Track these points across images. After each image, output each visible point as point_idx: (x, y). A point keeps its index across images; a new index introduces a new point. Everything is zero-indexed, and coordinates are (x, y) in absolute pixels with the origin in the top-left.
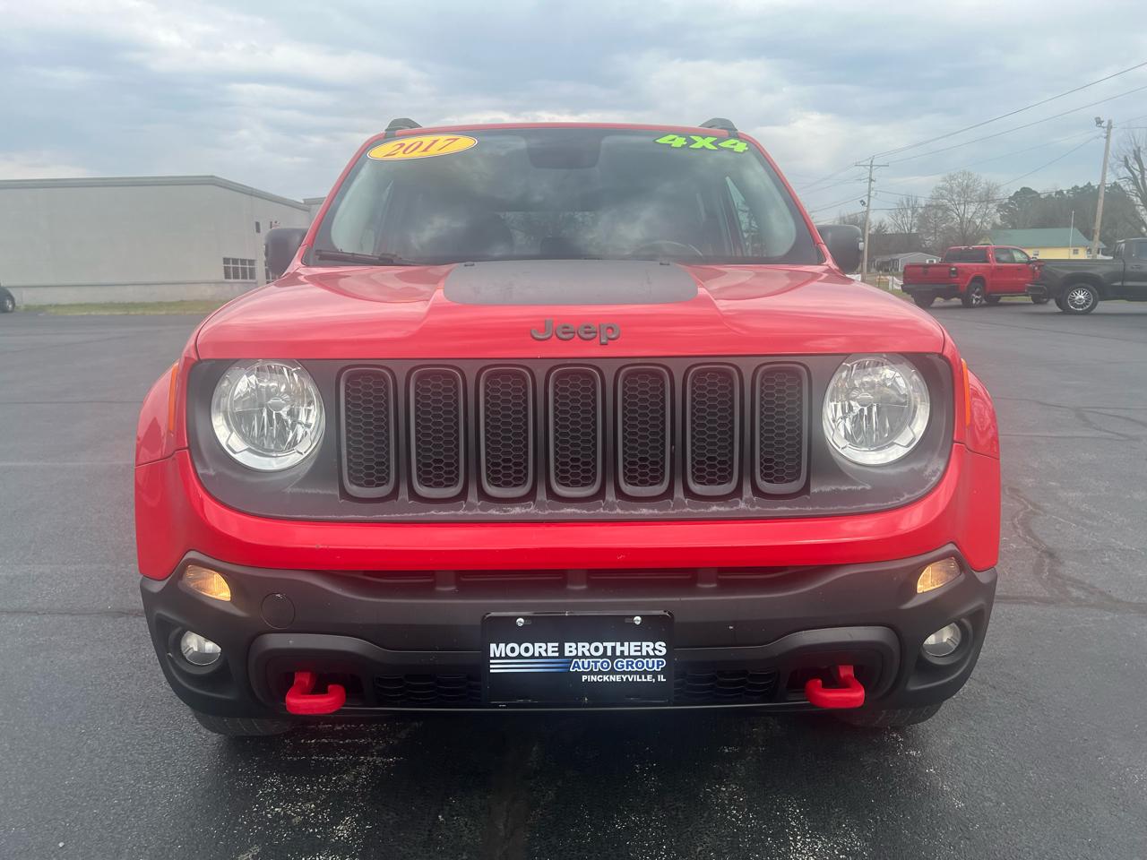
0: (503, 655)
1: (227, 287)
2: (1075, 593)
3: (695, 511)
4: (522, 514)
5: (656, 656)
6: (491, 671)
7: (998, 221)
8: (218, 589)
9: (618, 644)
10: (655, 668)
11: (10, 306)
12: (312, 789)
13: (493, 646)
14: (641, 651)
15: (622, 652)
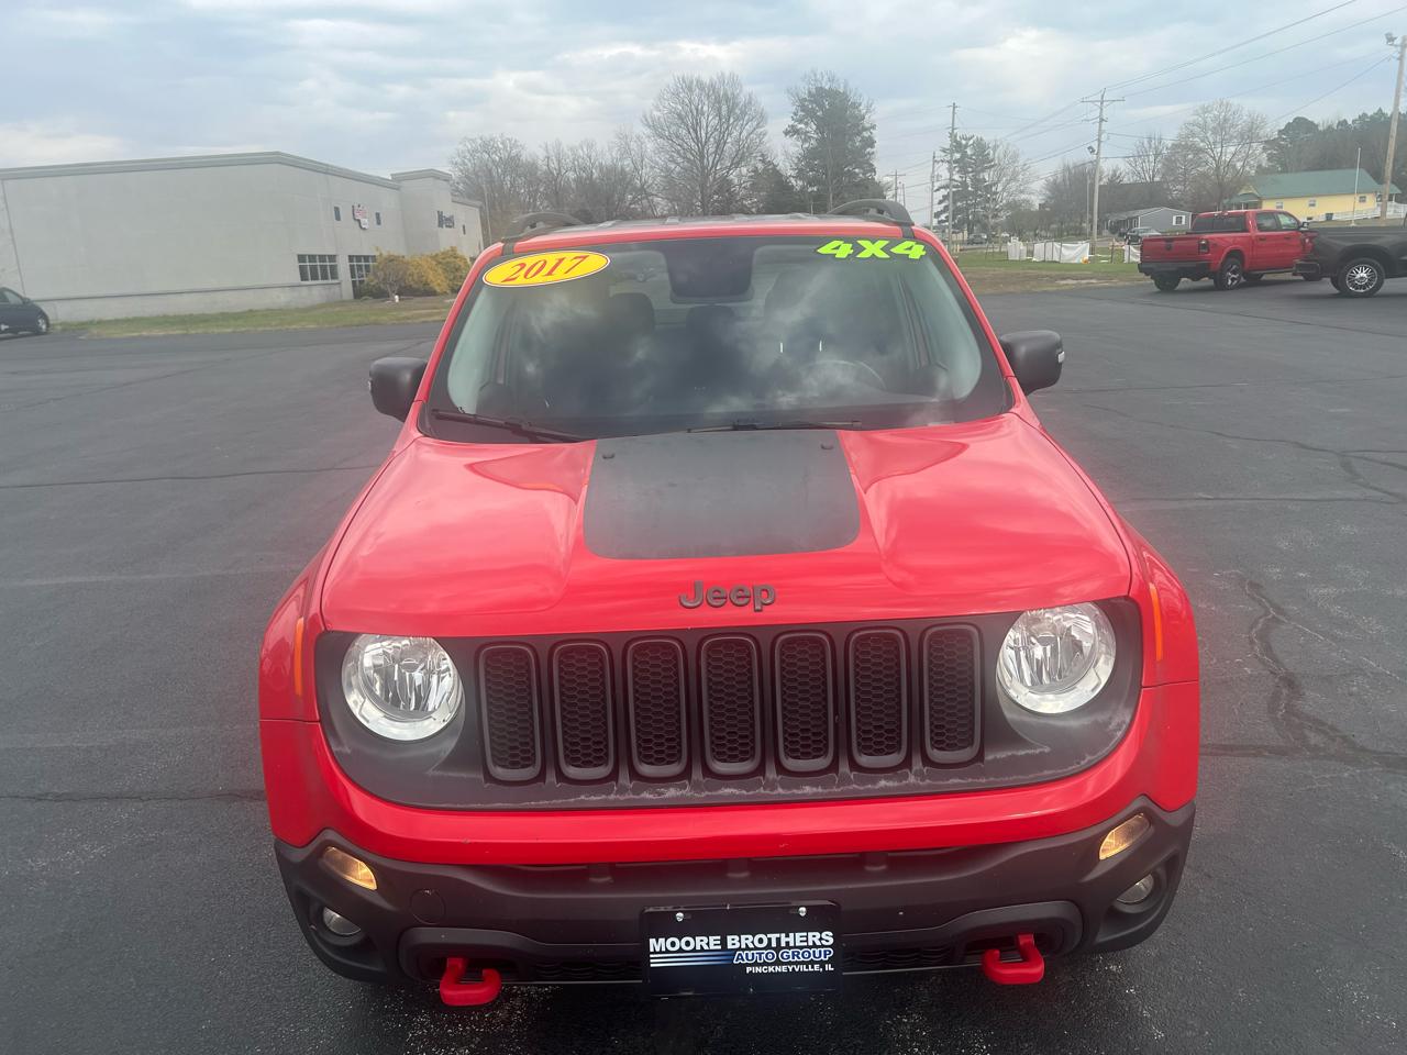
0: (664, 949)
1: (304, 291)
2: (1314, 739)
3: (862, 788)
4: (677, 798)
5: (823, 946)
6: (652, 965)
7: (1265, 164)
8: (362, 876)
9: (783, 935)
10: (822, 958)
11: (44, 327)
12: (465, 1030)
13: (652, 941)
14: (807, 941)
15: (787, 943)
